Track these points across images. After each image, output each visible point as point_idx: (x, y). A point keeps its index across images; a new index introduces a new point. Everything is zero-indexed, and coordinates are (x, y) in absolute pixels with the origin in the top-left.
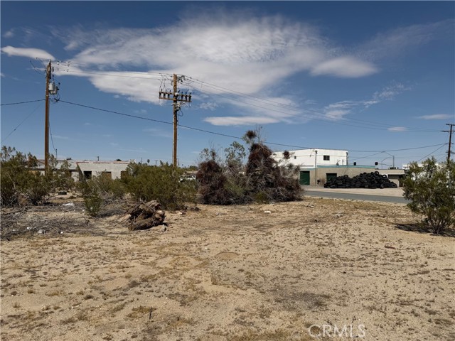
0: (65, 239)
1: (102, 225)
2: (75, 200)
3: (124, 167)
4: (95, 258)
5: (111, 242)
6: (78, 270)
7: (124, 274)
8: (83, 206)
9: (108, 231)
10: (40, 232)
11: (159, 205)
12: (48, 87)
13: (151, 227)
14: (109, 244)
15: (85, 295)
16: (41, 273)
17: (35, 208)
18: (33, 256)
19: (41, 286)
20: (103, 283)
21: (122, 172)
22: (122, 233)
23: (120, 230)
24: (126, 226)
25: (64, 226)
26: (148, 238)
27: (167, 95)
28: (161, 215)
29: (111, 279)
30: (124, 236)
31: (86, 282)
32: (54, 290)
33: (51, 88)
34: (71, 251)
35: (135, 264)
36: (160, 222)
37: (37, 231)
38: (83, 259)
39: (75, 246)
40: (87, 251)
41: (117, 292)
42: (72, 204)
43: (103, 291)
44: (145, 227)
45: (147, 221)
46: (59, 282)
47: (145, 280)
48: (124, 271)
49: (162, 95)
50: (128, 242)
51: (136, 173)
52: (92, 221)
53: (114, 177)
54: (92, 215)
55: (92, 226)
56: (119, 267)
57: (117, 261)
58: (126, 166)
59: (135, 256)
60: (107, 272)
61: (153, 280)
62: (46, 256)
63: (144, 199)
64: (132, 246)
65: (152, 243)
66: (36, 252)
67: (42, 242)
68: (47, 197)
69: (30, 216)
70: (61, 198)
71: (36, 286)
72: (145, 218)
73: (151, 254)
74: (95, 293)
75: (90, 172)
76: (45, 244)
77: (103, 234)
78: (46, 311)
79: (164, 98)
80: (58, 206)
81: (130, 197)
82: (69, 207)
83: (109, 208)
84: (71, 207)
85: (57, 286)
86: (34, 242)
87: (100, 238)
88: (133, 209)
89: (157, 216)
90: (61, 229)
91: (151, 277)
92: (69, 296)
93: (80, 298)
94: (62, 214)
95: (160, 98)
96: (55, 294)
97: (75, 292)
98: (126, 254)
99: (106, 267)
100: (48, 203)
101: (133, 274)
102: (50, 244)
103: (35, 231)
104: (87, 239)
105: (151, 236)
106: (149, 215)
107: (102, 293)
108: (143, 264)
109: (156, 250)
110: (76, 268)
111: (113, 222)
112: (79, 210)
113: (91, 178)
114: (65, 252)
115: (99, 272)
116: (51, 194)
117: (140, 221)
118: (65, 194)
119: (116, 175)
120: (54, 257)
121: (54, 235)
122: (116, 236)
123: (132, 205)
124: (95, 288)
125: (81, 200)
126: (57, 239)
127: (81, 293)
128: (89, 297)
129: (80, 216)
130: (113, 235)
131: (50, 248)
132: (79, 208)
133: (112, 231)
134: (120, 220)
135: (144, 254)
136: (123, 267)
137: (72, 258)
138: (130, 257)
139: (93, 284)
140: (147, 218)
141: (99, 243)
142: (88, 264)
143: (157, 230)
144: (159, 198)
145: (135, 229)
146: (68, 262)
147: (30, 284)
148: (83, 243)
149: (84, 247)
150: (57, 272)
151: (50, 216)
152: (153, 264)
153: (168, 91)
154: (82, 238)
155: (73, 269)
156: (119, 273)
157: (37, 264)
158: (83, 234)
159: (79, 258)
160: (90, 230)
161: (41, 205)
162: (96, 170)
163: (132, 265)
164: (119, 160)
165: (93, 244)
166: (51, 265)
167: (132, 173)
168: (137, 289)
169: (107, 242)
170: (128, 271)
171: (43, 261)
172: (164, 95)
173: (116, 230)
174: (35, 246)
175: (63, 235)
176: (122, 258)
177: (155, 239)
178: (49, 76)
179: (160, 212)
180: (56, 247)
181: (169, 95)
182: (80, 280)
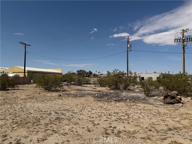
0: (137, 104)
1: (151, 100)
2: (139, 89)
3: (158, 76)
4: (150, 114)
5: (156, 108)
6: (144, 118)
7: (164, 124)
8: (142, 91)
9: (154, 103)
10: (128, 100)
11: (178, 94)
12: (128, 46)
13: (174, 103)
14: (156, 109)
15: (149, 129)
16: (131, 116)
17: (125, 91)
18: (127, 109)
19: (132, 122)
20: (155, 126)
21: (157, 78)
22: (160, 105)
23: (160, 103)
24: (162, 102)
25: (136, 99)
26: (174, 109)
27: (178, 40)
28: (179, 98)
29: (159, 125)
30: (162, 106)
31: (148, 124)
32: (136, 124)
33: (129, 46)
34: (140, 110)
35: (170, 120)
36: (179, 101)
37: (127, 100)
38: (145, 113)
39: (142, 108)
40: (147, 110)
41: (163, 131)
42: (138, 90)
43: (156, 129)
44: (171, 103)
45: (172, 101)
46: (138, 122)
47: (175, 129)
48: (164, 122)
49: (176, 40)
50: (164, 109)
51: (164, 78)
52: (147, 98)
53: (154, 80)
54: (147, 96)
55: (147, 100)
56: (162, 120)
57: (160, 117)
58: (159, 75)
59: (169, 116)
60: (157, 121)
61: (180, 130)
62: (132, 110)
63: (170, 90)
64: (166, 111)
65: (176, 111)
66: (128, 108)
67: (129, 104)
68: (129, 87)
69: (124, 94)
70: (134, 88)
71: (130, 121)
72: (171, 99)
73: (177, 117)
74: (152, 129)
75: (144, 77)
76: (130, 105)
77: (152, 104)
78: (135, 132)
79: (177, 41)
80: (133, 91)
81: (163, 89)
82: (137, 92)
83: (154, 93)
84: (138, 92)
85: (137, 123)
86: (127, 104)
87: (151, 106)
88: (165, 94)
89: (177, 99)
90: (135, 100)
91: (178, 128)
92: (142, 128)
93: (147, 130)
94: (135, 94)
95: (175, 42)
96: (137, 126)
97: (144, 127)
98: (164, 115)
99: (156, 119)
100: (130, 90)
101: (169, 124)
102: (132, 105)
103: (126, 100)
104: (146, 105)
105: (175, 108)
106: (173, 98)
107: (156, 130)
108: (173, 120)
109: (179, 115)
110: (143, 117)
111: (156, 99)
112: (141, 93)
113: (144, 80)
114: (138, 110)
115: (153, 120)
116: (130, 86)
117: (168, 100)
118: (135, 86)
119: (154, 79)
120: (134, 111)
121: (133, 102)
122: (158, 106)
123: (164, 92)
124: (153, 127)
125: (141, 89)
126: (135, 104)
127: (147, 128)
128: (150, 130)
129: (142, 95)
130: (157, 105)
131: (132, 107)
132: (141, 92)
133: (156, 103)
134: (159, 99)
135: (173, 116)
136: (164, 121)
137: (141, 113)
138: (166, 116)
139: (151, 125)
140: (172, 99)
141: (151, 108)
142: (148, 116)
143: (178, 105)
144: (178, 90)
145: (167, 104)
146: (140, 114)
147: (128, 120)
148: (145, 107)
149: (145, 109)
150: (137, 117)
151: (131, 94)
152: (179, 122)
153: (179, 38)
154: (143, 105)
155: (142, 117)
156: (162, 123)
157: (129, 113)
158: (144, 103)
159: (144, 113)
160: (146, 102)
161: (127, 90)
162: (146, 77)
163: (168, 120)
164: (155, 72)
165: (149, 108)
166: (134, 114)
167: (162, 78)
168: (172, 132)
169: (154, 108)
170: (166, 123)
171: (131, 112)
172: (177, 40)
173: (157, 103)
174: (127, 106)
175: (136, 103)
176: (162, 116)
177: (177, 110)
178: (128, 42)
179: (179, 97)
180: (135, 107)
181: (180, 40)
182: (146, 122)
